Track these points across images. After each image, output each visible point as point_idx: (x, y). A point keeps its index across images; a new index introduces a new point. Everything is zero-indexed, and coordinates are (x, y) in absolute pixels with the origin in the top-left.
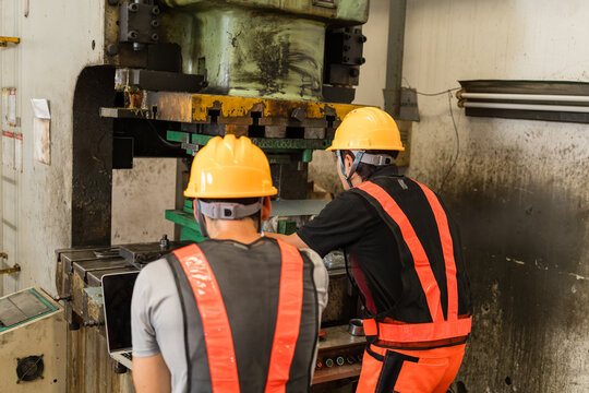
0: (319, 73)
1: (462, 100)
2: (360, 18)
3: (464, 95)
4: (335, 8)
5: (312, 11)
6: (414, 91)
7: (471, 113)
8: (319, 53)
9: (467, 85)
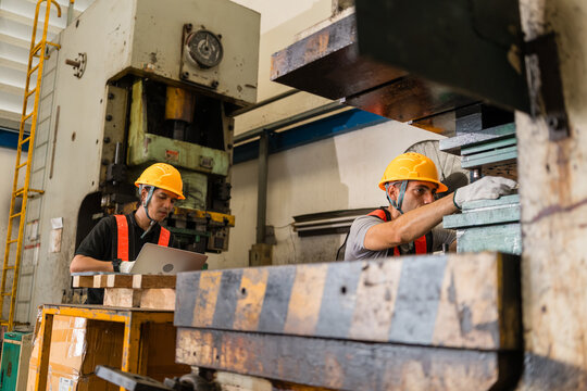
0: (204, 199)
1: (296, 227)
2: (225, 174)
3: (297, 224)
4: (211, 168)
5: (199, 169)
6: (272, 227)
7: (302, 234)
8: (204, 190)
9: (298, 219)
